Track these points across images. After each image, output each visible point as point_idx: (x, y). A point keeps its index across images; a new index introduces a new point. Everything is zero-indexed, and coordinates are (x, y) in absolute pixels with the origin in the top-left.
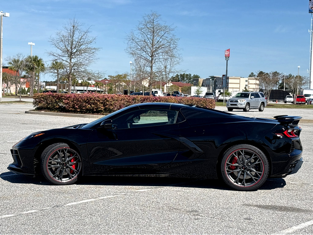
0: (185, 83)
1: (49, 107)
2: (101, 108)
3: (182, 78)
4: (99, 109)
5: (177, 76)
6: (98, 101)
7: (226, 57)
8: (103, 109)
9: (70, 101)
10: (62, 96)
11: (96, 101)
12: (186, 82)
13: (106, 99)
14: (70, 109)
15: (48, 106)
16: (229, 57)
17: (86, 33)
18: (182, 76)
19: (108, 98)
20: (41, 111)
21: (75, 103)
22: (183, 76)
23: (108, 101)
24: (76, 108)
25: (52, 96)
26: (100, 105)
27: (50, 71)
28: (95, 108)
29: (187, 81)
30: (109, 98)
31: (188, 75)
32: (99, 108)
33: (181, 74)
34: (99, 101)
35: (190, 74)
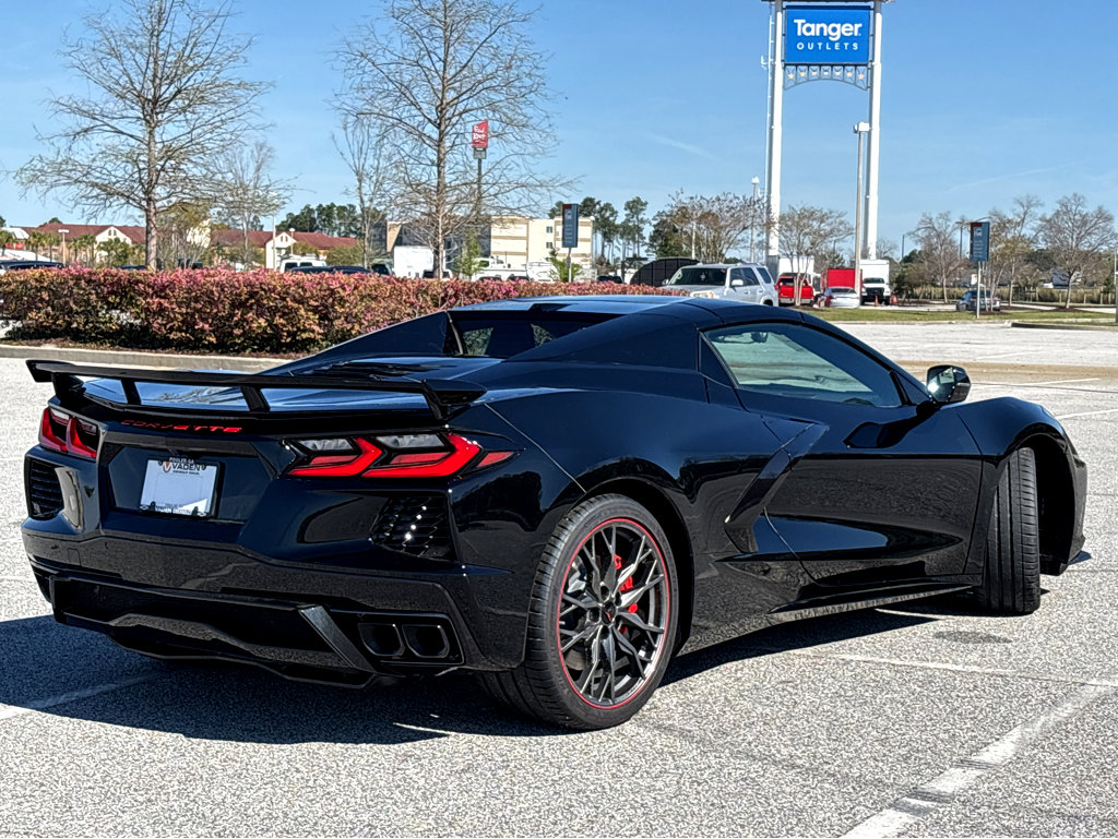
0: (336, 235)
1: (75, 325)
2: (313, 331)
3: (324, 220)
4: (304, 336)
5: (309, 210)
6: (299, 302)
7: (475, 149)
8: (319, 334)
9: (172, 303)
10: (137, 282)
11: (290, 303)
12: (339, 234)
13: (333, 292)
14: (172, 336)
15: (71, 324)
16: (485, 150)
17: (219, 21)
18: (325, 213)
19: (340, 290)
20: (39, 345)
21: (199, 311)
22: (327, 212)
23: (342, 301)
24: (202, 330)
25: (89, 282)
26: (308, 318)
27: (69, 177)
28: (288, 332)
29: (343, 228)
30: (344, 289)
31: (344, 208)
32: (304, 331)
33: (321, 206)
34: (301, 301)
35: (350, 206)
